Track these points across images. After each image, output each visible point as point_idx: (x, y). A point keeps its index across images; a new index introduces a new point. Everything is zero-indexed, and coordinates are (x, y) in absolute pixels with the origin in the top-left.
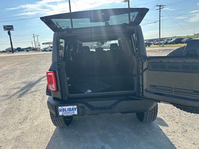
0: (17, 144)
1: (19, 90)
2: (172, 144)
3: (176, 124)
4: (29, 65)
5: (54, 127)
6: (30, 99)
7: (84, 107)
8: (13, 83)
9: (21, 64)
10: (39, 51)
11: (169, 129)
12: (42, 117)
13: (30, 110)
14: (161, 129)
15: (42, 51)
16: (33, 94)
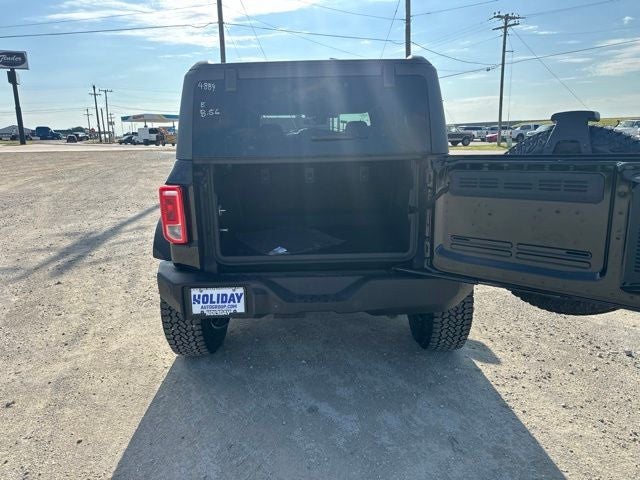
0: (60, 397)
1: (52, 254)
2: (507, 407)
3: (522, 358)
4: (78, 183)
5: (171, 358)
6: (92, 282)
7: (264, 292)
8: (32, 234)
9: (56, 179)
10: (110, 141)
11: (503, 370)
12: (131, 332)
13: (92, 312)
14: (480, 370)
15: (121, 142)
16: (98, 267)
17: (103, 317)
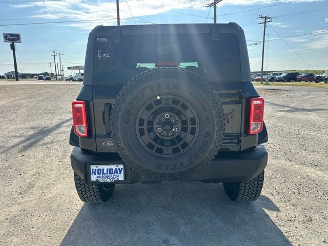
1: (22, 139)
2: (287, 241)
3: (292, 207)
4: (43, 100)
5: (81, 203)
6: (41, 155)
8: (14, 127)
9: (31, 98)
10: (61, 79)
11: (282, 215)
12: (60, 186)
13: (39, 173)
14: (267, 215)
15: (67, 80)
16: (46, 146)
17: (45, 176)
